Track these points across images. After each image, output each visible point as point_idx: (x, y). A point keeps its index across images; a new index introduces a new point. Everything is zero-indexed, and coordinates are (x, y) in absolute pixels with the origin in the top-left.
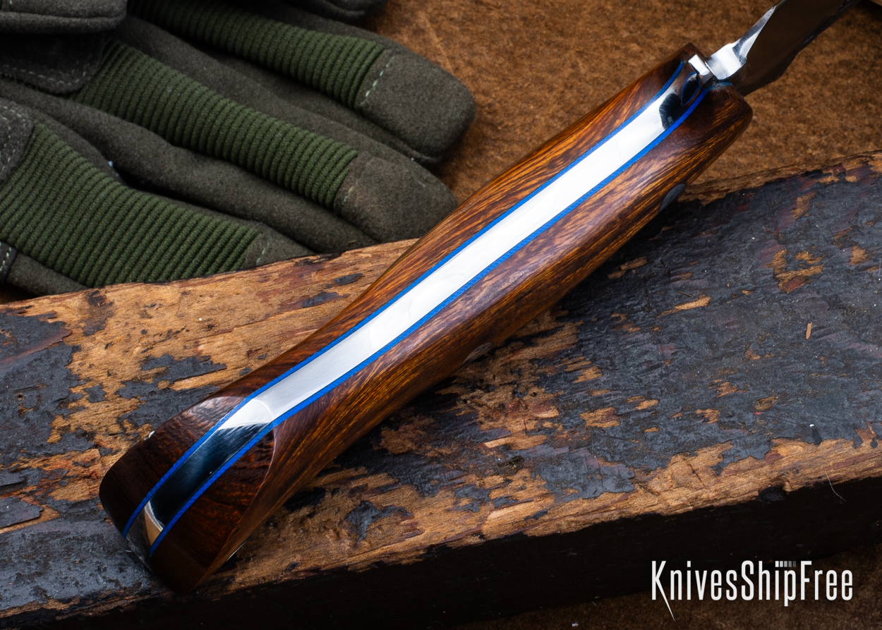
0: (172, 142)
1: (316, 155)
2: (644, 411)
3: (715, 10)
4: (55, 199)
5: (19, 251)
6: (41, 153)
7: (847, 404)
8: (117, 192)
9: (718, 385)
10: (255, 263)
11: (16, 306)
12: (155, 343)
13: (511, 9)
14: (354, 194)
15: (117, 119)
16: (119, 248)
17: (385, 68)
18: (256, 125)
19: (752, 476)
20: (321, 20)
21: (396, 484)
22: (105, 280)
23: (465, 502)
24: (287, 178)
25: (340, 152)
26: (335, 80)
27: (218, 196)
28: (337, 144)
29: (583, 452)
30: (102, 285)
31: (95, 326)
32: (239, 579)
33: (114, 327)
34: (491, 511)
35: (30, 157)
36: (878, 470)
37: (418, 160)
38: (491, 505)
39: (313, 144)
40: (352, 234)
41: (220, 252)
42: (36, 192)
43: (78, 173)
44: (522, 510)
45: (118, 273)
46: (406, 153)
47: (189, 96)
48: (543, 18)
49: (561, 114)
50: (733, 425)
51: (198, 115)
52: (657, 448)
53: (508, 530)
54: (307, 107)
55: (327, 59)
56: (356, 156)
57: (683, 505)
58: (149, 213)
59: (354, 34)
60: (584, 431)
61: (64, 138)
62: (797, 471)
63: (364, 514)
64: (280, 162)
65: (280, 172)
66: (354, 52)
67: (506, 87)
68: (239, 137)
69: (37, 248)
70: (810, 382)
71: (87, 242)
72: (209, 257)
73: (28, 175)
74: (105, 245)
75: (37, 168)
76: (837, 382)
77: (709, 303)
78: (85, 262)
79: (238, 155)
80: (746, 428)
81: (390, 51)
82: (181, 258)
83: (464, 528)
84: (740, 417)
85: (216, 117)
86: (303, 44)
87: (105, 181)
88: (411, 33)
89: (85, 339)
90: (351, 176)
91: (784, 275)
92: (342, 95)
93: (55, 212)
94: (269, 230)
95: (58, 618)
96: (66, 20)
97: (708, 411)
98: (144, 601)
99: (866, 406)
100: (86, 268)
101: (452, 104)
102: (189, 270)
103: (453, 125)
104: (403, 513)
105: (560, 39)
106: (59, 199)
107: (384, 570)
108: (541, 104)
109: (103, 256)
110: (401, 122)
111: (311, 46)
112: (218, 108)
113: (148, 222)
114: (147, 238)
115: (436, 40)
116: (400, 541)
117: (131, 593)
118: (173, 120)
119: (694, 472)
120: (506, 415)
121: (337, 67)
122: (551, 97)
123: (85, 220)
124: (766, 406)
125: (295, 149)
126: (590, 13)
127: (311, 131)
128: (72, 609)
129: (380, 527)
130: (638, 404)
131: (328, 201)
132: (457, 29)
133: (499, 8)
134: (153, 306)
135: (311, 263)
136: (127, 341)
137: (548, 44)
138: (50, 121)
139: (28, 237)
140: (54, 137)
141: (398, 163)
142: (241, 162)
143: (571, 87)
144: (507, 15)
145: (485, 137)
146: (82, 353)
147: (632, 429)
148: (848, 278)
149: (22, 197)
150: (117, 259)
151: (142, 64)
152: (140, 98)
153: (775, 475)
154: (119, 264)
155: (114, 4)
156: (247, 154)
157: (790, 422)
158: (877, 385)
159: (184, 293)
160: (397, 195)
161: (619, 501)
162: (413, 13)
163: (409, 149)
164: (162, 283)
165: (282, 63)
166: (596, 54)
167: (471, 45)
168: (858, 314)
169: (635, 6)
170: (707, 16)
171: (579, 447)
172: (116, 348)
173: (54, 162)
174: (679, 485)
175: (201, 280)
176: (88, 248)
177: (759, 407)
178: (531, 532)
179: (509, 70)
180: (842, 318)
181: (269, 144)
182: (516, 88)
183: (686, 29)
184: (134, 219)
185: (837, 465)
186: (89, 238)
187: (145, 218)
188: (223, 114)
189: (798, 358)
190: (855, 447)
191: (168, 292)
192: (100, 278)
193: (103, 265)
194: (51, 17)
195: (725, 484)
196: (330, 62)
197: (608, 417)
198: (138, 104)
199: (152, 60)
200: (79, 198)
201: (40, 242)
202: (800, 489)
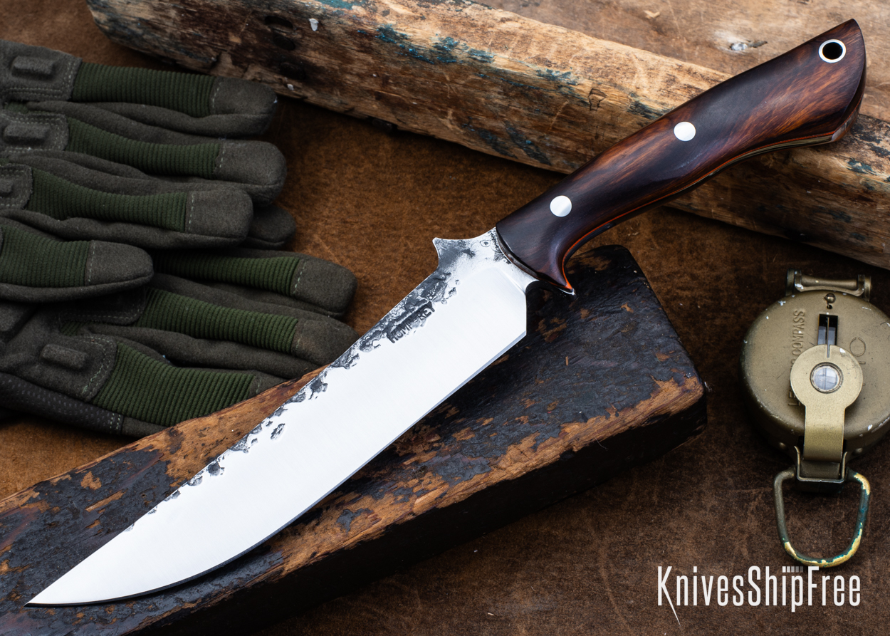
0: (195, 337)
1: (275, 326)
2: (487, 425)
3: (476, 197)
4: (138, 383)
5: (125, 416)
6: (125, 359)
7: (597, 396)
8: (171, 371)
9: (524, 402)
10: (255, 393)
11: (130, 446)
12: (211, 449)
13: (364, 222)
14: (301, 342)
15: (162, 331)
16: (179, 401)
17: (302, 270)
18: (239, 317)
19: (554, 448)
20: (261, 251)
21: (360, 496)
22: (175, 421)
23: (400, 498)
24: (262, 342)
25: (288, 321)
26: (277, 283)
27: (227, 361)
28: (286, 318)
29: (458, 456)
30: (175, 424)
31: (176, 447)
32: (286, 569)
33: (186, 446)
34: (416, 499)
35: (119, 363)
36: (622, 428)
37: (332, 316)
38: (415, 496)
39: (272, 321)
40: (305, 365)
41: (235, 391)
42: (127, 381)
43: (147, 365)
44: (432, 495)
45: (182, 415)
46: (324, 314)
47: (199, 310)
48: (382, 223)
49: (404, 273)
50: (538, 422)
51: (206, 319)
52: (499, 444)
53: (427, 508)
54: (265, 301)
55: (269, 272)
56: (297, 322)
57: (520, 472)
58: (191, 379)
59: (281, 255)
60: (456, 444)
61: (135, 348)
62: (578, 439)
63: (346, 517)
64: (256, 334)
65: (258, 340)
66: (283, 265)
67: (371, 265)
68: (231, 326)
69: (134, 412)
70: (574, 388)
71: (161, 402)
72: (230, 395)
73: (120, 373)
74: (171, 402)
75: (124, 368)
76: (589, 385)
77: (509, 358)
78: (162, 413)
79: (233, 335)
80: (545, 422)
81: (303, 260)
82: (215, 399)
83: (403, 512)
84: (540, 417)
85: (216, 318)
86: (254, 267)
87: (163, 367)
88: (312, 247)
89: (172, 456)
90: (297, 333)
91: (546, 333)
92: (282, 290)
93: (140, 390)
94: (259, 373)
95: (192, 612)
96: (122, 283)
97: (522, 417)
98: (237, 592)
99: (608, 395)
100: (164, 417)
101: (343, 281)
102: (220, 405)
103: (347, 292)
104: (368, 511)
105: (395, 232)
106: (141, 382)
107: (364, 545)
108: (392, 270)
109: (171, 408)
110: (318, 297)
111: (259, 267)
112: (216, 313)
113: (192, 383)
114: (193, 392)
115: (327, 248)
116: (370, 527)
117: (229, 589)
118: (193, 325)
119: (522, 452)
120: (412, 445)
121: (276, 275)
122: (397, 265)
123: (157, 390)
124: (553, 408)
125: (263, 325)
126: (408, 214)
127: (270, 313)
128: (198, 605)
129: (357, 522)
130: (483, 422)
131: (287, 350)
132: (337, 239)
133: (357, 222)
134: (205, 429)
135: (286, 386)
136: (195, 452)
137: (389, 236)
138: (125, 340)
139: (128, 407)
140: (130, 348)
141: (321, 320)
142: (235, 339)
143: (407, 257)
144: (362, 226)
145: (366, 295)
146: (172, 464)
147: (482, 436)
148: (582, 327)
149: (120, 386)
150: (179, 408)
151: (169, 298)
152: (172, 317)
153: (567, 444)
154: (181, 411)
155: (146, 269)
156: (237, 334)
157: (567, 413)
158: (611, 382)
159: (221, 418)
160: (325, 338)
161: (485, 478)
162: (311, 236)
163: (325, 311)
164: (207, 416)
165: (245, 280)
166: (416, 236)
167: (346, 247)
168: (592, 345)
169: (431, 204)
170: (472, 201)
171: (456, 453)
172: (190, 457)
173: (133, 363)
174: (515, 462)
175: (228, 409)
176: (162, 406)
177: (549, 409)
178: (440, 506)
179: (371, 256)
180: (583, 350)
181: (248, 326)
182: (376, 265)
183: (462, 211)
184: (184, 383)
185: (599, 431)
186: (161, 400)
187: (190, 382)
188: (220, 315)
189: (564, 377)
190: (607, 418)
191: (211, 420)
192: (173, 421)
193: (173, 412)
194: (113, 284)
195: (540, 455)
196: (271, 273)
197: (468, 433)
198: (171, 320)
199: (174, 294)
200: (151, 379)
201: (135, 408)
202: (582, 449)
